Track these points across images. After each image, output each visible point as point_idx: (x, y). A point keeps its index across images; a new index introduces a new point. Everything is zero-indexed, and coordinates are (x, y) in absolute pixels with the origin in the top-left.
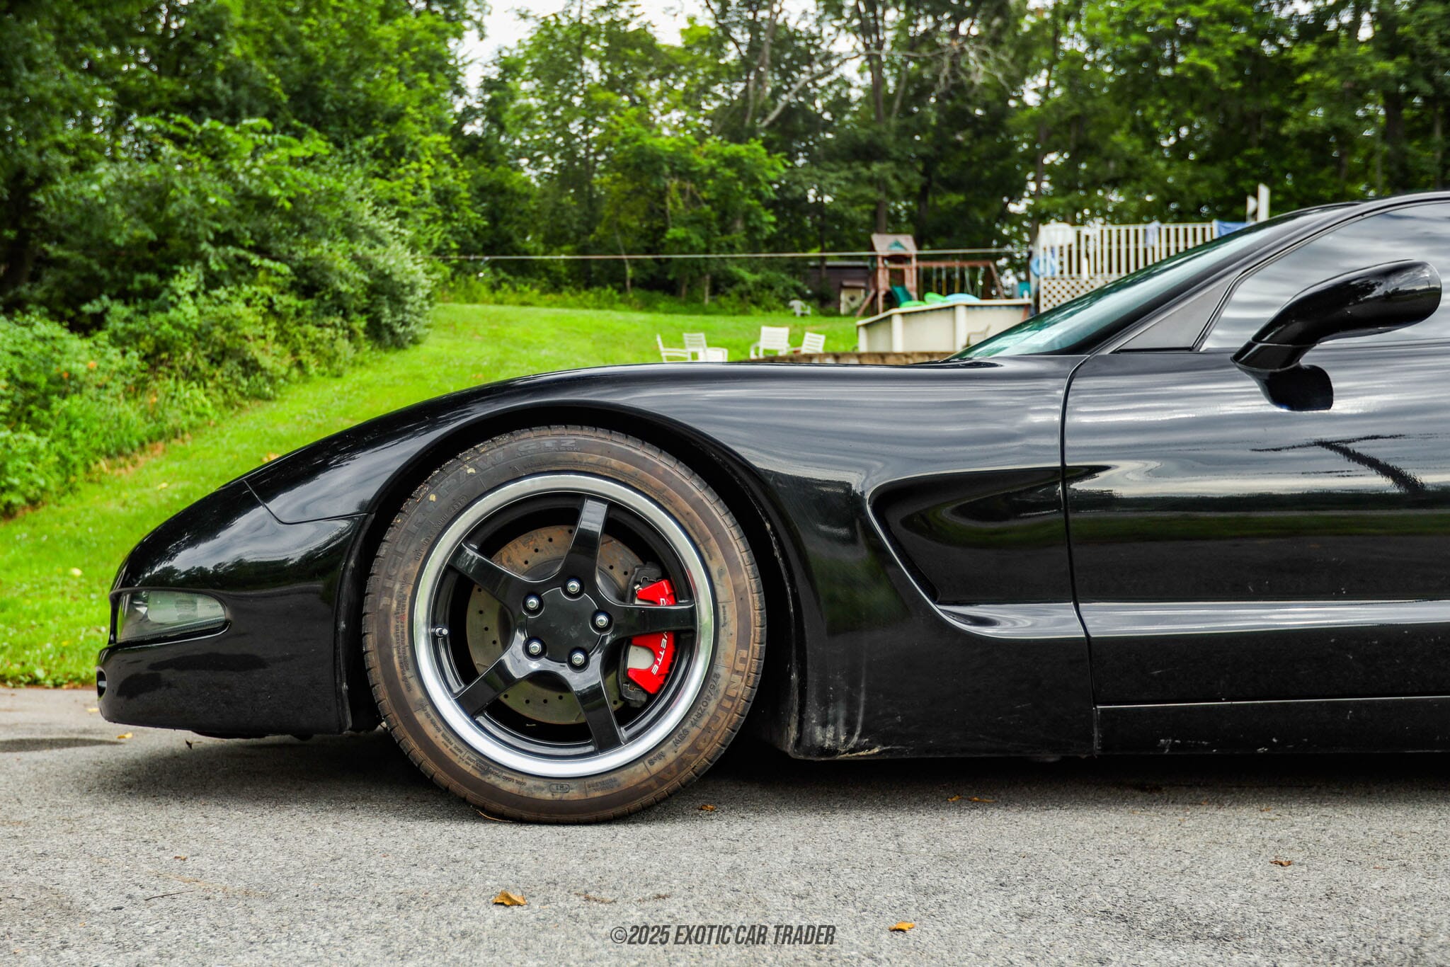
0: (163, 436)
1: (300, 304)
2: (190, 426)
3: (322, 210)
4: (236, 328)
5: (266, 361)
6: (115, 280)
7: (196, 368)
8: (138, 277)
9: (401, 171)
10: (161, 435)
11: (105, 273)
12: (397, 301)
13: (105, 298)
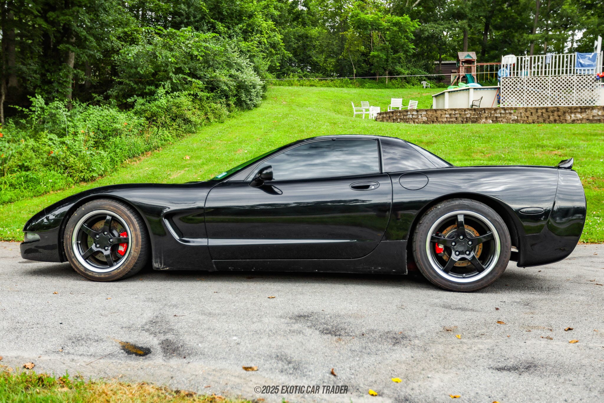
0: (151, 149)
1: (208, 95)
2: (162, 145)
3: (218, 58)
4: (181, 107)
5: (193, 119)
6: (140, 89)
7: (166, 123)
8: (148, 87)
9: (253, 38)
10: (150, 149)
11: (135, 86)
12: (248, 91)
13: (135, 96)
